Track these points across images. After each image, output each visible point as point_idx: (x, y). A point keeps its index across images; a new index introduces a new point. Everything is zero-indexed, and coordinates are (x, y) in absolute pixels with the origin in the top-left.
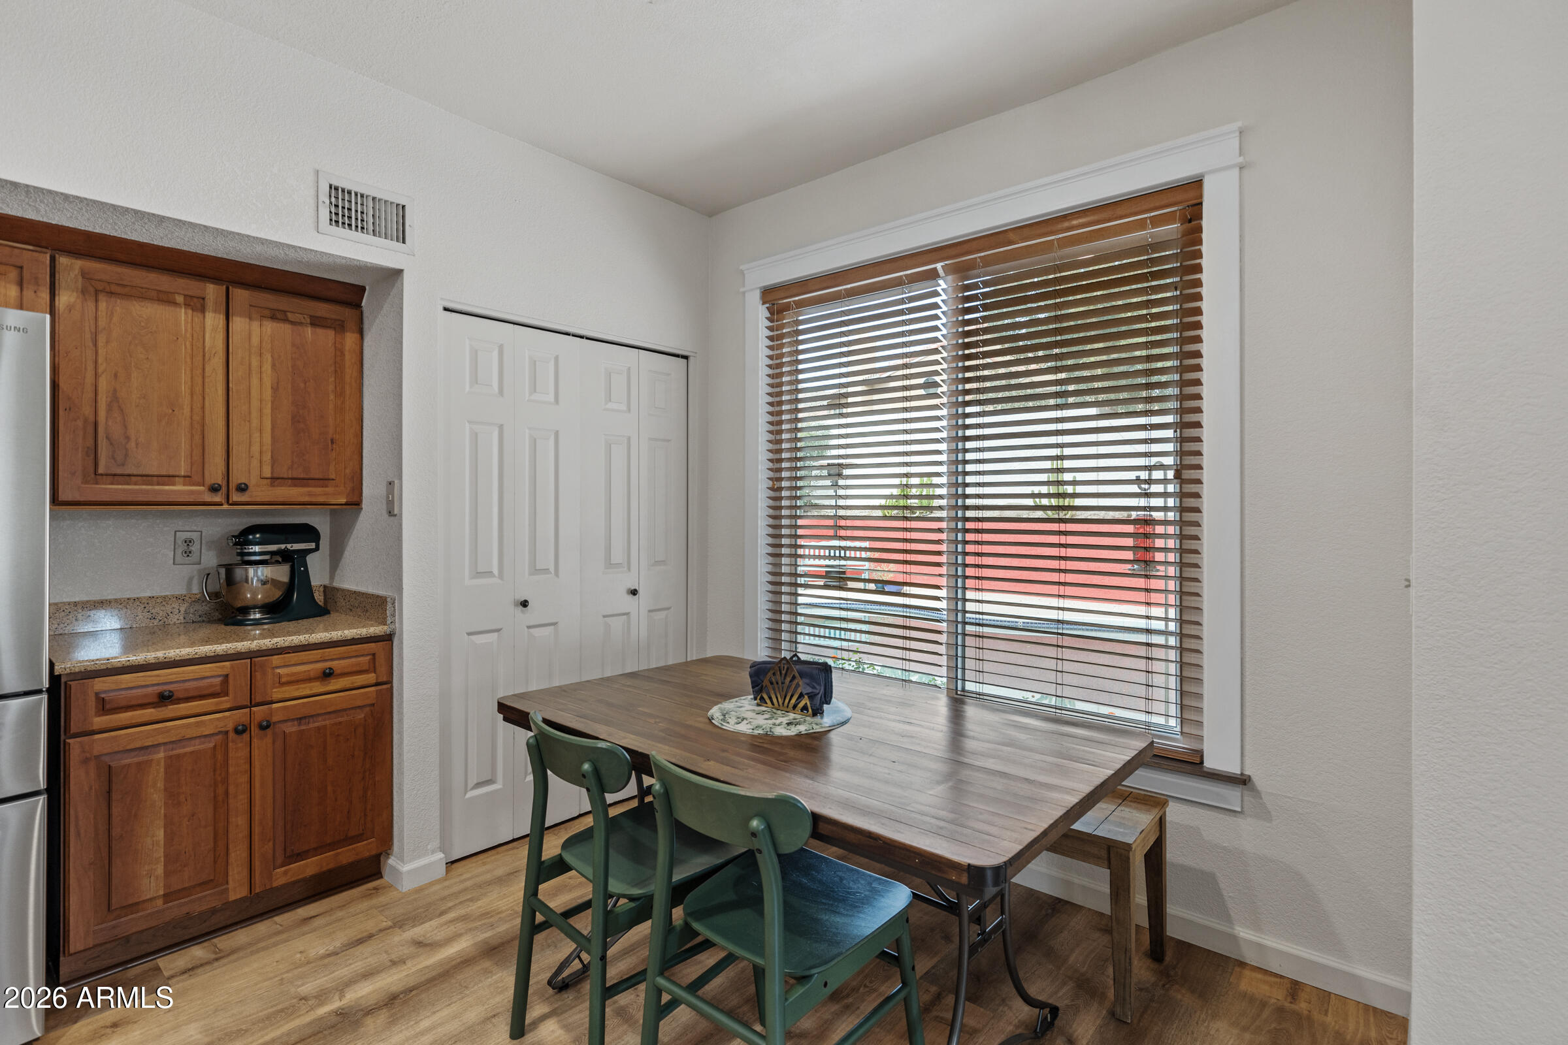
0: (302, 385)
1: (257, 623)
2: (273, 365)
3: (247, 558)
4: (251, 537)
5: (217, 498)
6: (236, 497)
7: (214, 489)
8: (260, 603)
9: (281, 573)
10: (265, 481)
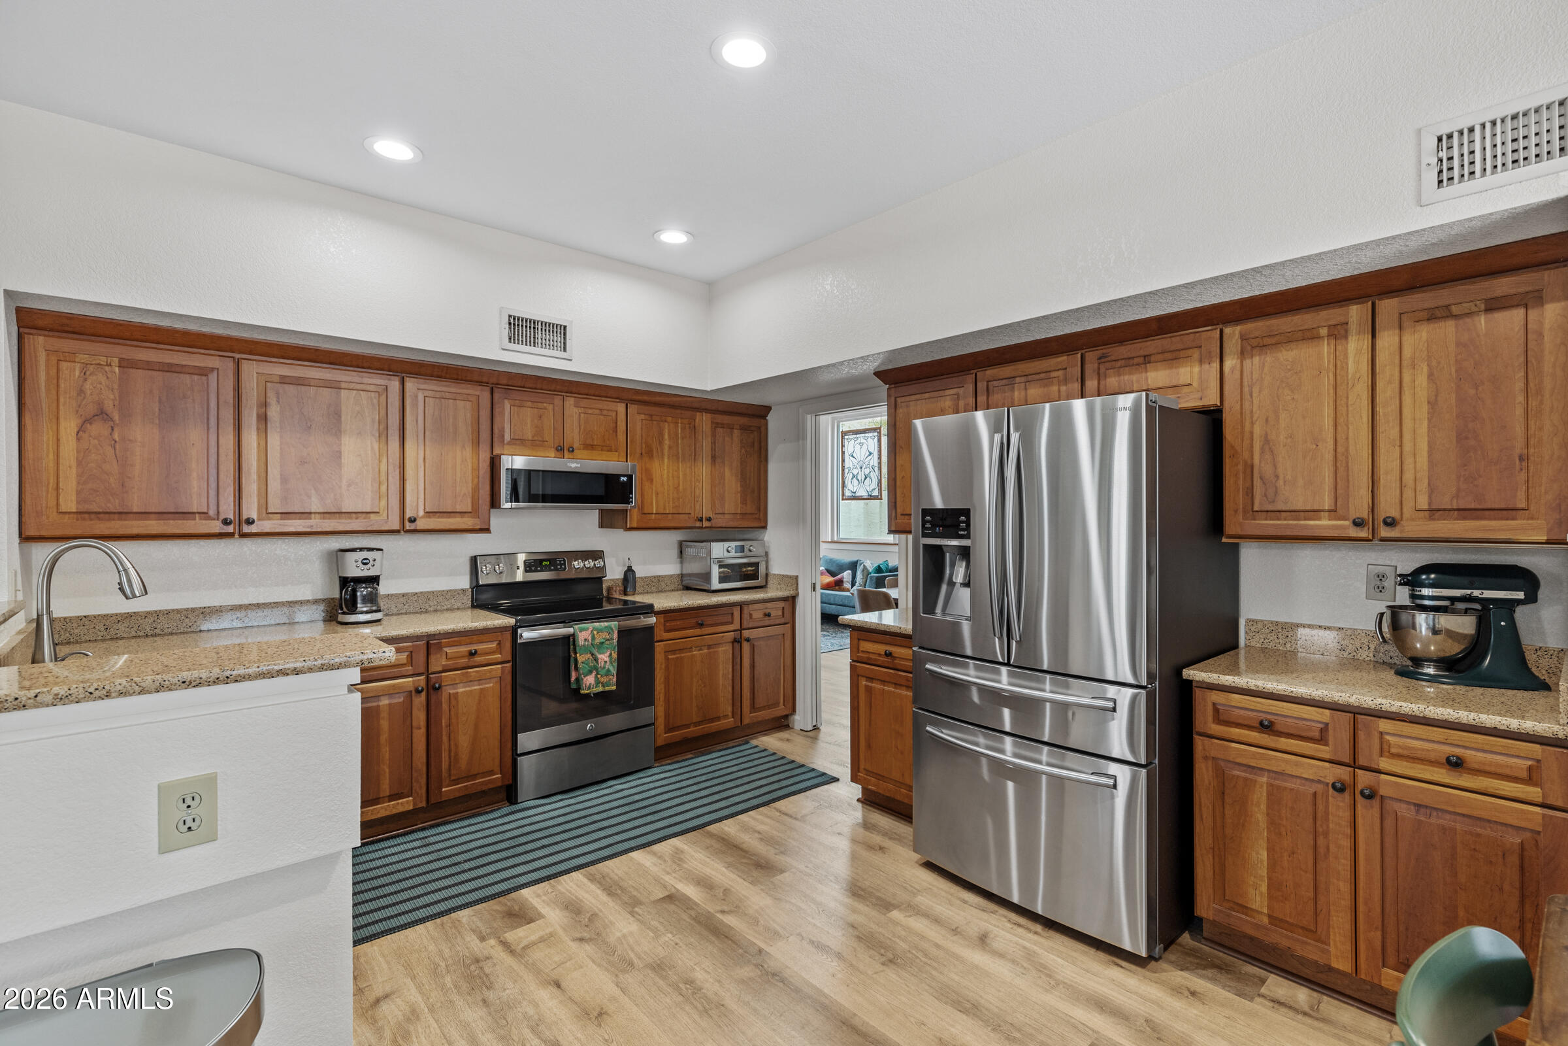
0: (1472, 392)
1: (1432, 679)
2: (1431, 376)
3: (1419, 602)
4: (1424, 577)
5: (1363, 533)
6: (1385, 532)
7: (1358, 523)
8: (1435, 657)
9: (1465, 625)
10: (1422, 514)
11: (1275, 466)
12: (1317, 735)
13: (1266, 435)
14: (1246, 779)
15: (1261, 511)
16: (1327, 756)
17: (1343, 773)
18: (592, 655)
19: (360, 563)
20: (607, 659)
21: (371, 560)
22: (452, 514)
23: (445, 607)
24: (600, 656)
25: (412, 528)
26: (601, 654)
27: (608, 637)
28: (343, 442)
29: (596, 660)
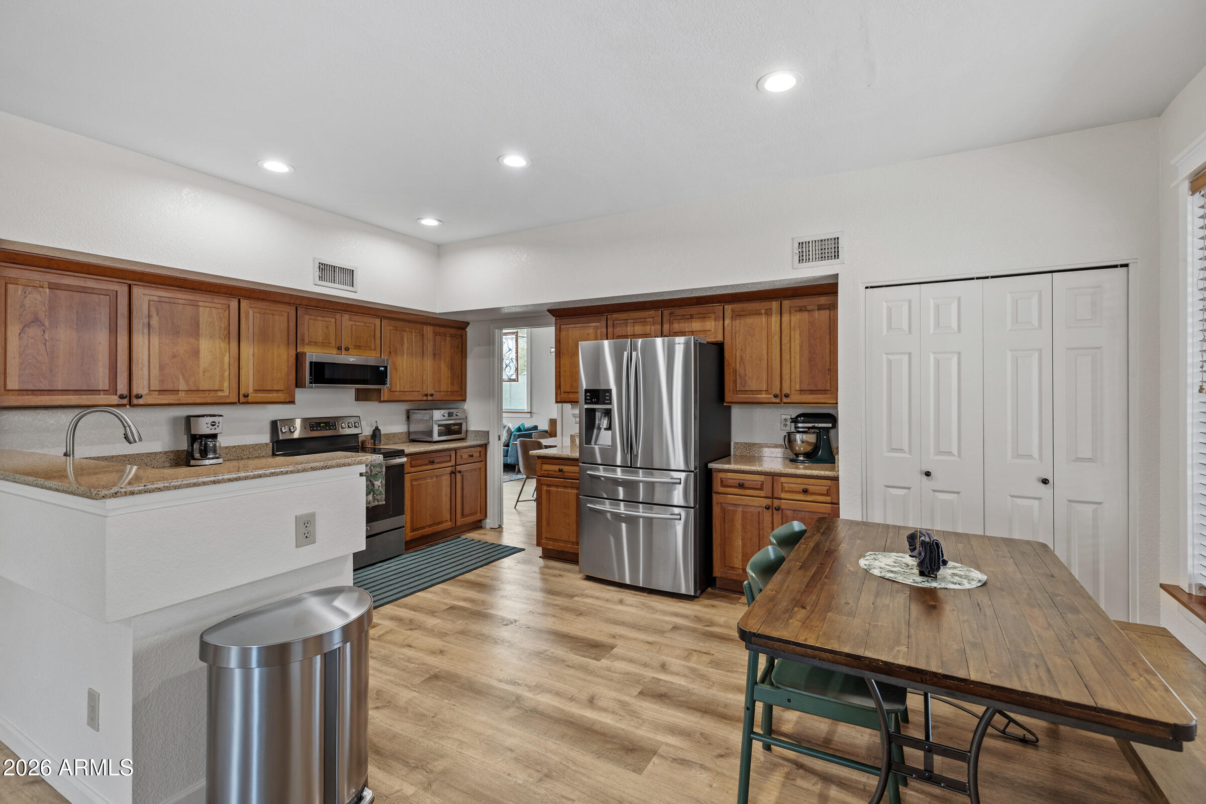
0: (813, 342)
1: (802, 462)
2: (800, 334)
3: (798, 430)
4: (799, 419)
5: (778, 400)
6: (785, 400)
7: (776, 396)
10: (798, 392)
11: (745, 370)
12: (759, 487)
13: (741, 356)
14: (733, 510)
15: (740, 391)
16: (763, 495)
17: (768, 502)
18: (371, 482)
19: (209, 424)
20: (380, 484)
21: (217, 423)
22: (271, 392)
23: (255, 456)
24: (376, 483)
25: (246, 401)
26: (376, 481)
27: (380, 470)
28: (200, 342)
29: (373, 485)
